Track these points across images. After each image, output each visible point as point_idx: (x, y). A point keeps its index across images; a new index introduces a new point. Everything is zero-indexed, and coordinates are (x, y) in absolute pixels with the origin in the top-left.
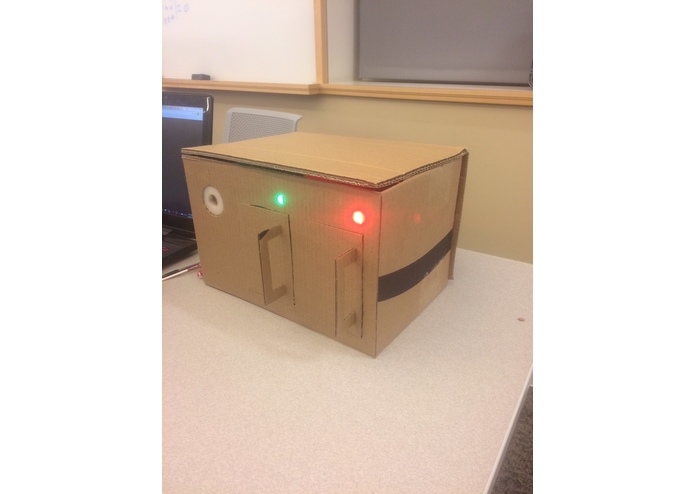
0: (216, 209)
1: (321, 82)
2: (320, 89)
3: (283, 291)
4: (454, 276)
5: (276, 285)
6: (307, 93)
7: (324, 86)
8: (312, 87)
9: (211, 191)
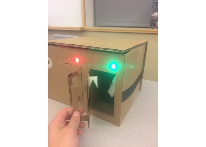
1: (84, 27)
2: (83, 29)
6: (79, 30)
8: (81, 28)
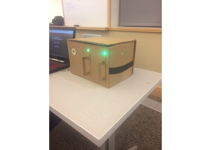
0: (74, 54)
1: (109, 27)
2: (108, 29)
3: (89, 73)
4: (133, 73)
5: (87, 71)
6: (105, 30)
7: (110, 28)
8: (106, 28)
9: (73, 49)
